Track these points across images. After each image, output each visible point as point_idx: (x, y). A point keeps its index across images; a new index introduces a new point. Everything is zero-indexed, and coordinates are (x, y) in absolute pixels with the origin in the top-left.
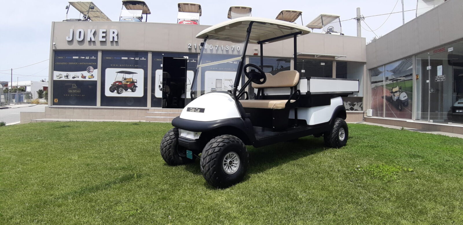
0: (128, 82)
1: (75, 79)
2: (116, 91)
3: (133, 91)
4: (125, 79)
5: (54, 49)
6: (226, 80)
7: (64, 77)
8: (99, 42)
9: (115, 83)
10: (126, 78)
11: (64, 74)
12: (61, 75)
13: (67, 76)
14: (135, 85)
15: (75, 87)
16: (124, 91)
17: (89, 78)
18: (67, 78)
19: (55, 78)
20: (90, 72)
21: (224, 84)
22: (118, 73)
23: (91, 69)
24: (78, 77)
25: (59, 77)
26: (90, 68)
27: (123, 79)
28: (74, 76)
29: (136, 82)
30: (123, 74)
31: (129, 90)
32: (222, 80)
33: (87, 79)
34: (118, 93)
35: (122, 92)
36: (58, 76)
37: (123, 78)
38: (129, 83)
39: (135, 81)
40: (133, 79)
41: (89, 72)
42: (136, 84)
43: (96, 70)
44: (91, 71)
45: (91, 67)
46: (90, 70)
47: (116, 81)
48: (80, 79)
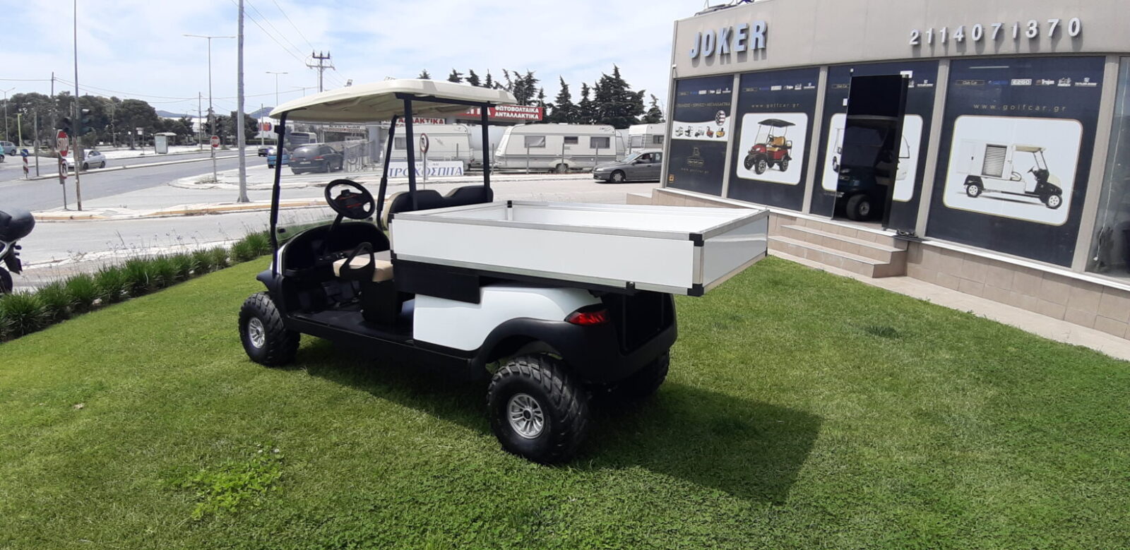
0: (775, 146)
1: (700, 138)
2: (753, 167)
3: (783, 168)
4: (772, 139)
5: (674, 77)
6: (1019, 149)
7: (684, 133)
8: (736, 54)
9: (754, 148)
10: (775, 136)
11: (685, 126)
12: (681, 128)
13: (689, 131)
14: (787, 154)
15: (697, 154)
16: (767, 167)
17: (718, 136)
18: (689, 136)
19: (674, 136)
20: (720, 122)
21: (1010, 162)
22: (762, 126)
23: (722, 116)
24: (703, 134)
25: (678, 134)
26: (721, 114)
27: (769, 140)
28: (697, 131)
29: (790, 148)
30: (769, 127)
31: (776, 166)
32: (1005, 147)
33: (714, 138)
34: (758, 172)
35: (764, 171)
36: (677, 131)
37: (769, 135)
38: (777, 149)
39: (789, 144)
40: (787, 139)
41: (718, 122)
42: (789, 150)
43: (728, 118)
44: (721, 120)
45: (722, 112)
46: (720, 118)
47: (757, 143)
48: (705, 138)
